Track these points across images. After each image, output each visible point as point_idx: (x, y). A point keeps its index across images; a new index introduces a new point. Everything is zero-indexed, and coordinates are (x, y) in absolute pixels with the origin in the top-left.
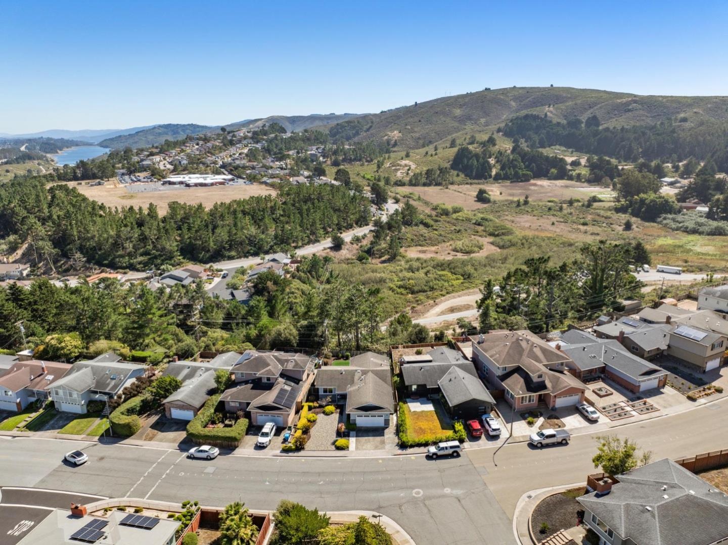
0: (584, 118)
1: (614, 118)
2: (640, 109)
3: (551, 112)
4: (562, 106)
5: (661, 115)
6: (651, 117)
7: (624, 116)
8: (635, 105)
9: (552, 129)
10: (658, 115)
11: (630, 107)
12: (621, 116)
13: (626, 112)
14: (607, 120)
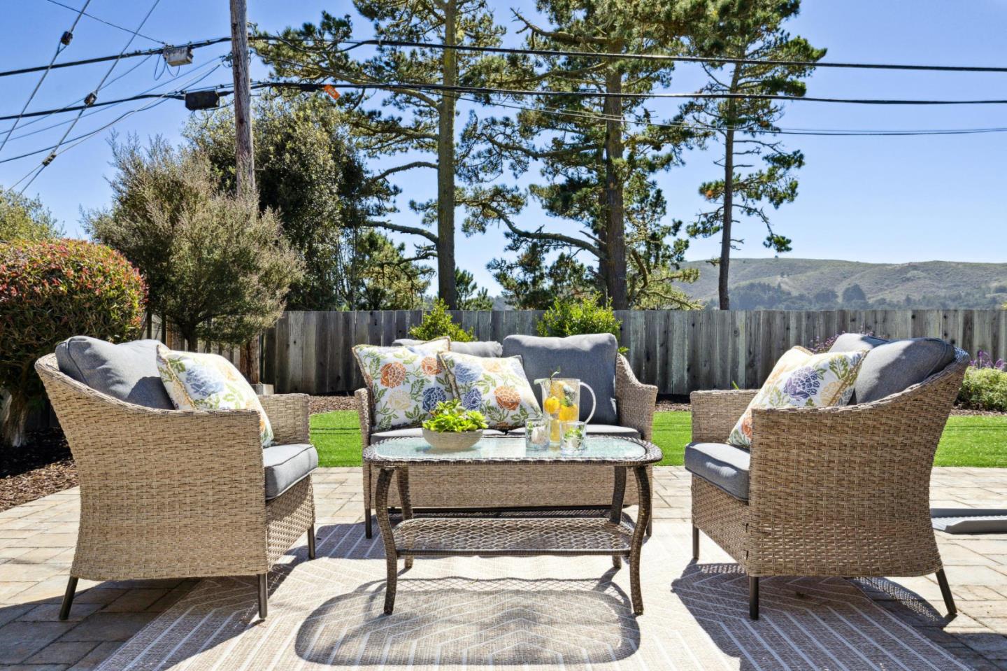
0: (840, 290)
1: (885, 290)
2: (925, 278)
3: (787, 284)
4: (802, 277)
5: (959, 286)
6: (945, 288)
7: (900, 288)
8: (915, 272)
9: (793, 303)
10: (955, 286)
11: (909, 275)
12: (897, 287)
13: (903, 281)
14: (876, 292)
